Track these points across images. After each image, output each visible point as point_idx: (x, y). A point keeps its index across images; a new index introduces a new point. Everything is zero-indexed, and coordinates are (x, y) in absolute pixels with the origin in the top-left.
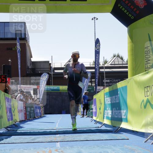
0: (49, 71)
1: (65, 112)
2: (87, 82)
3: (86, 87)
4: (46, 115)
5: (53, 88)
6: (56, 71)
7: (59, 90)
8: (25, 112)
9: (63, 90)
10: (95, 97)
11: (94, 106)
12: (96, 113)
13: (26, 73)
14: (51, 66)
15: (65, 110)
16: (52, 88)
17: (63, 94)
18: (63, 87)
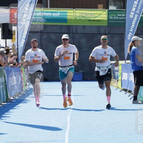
1: (81, 76)
2: (138, 5)
3: (136, 18)
5: (50, 14)
7: (65, 20)
9: (76, 20)
15: (81, 71)
16: (47, 14)
17: (76, 30)
18: (75, 13)
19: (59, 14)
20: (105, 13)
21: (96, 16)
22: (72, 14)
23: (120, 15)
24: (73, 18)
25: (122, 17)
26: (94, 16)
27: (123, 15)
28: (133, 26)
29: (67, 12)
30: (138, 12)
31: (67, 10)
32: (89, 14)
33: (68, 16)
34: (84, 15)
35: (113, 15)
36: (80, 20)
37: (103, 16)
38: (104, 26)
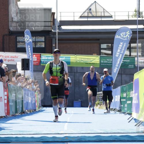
0: (51, 26)
1: (80, 104)
3: (120, 57)
4: (44, 108)
6: (64, 27)
7: (69, 63)
8: (6, 101)
9: (76, 63)
10: (136, 76)
11: (135, 93)
12: (138, 105)
13: (9, 30)
14: (55, 18)
15: (80, 100)
17: (77, 70)
18: (76, 58)
19: (64, 58)
20: (98, 58)
21: (91, 60)
22: (74, 59)
23: (109, 60)
24: (75, 61)
25: (110, 61)
26: (90, 60)
27: (111, 60)
28: (118, 62)
29: (70, 57)
30: (122, 52)
31: (71, 55)
32: (86, 58)
33: (71, 60)
34: (83, 59)
35: (104, 60)
36: (80, 63)
37: (96, 60)
38: (97, 67)
